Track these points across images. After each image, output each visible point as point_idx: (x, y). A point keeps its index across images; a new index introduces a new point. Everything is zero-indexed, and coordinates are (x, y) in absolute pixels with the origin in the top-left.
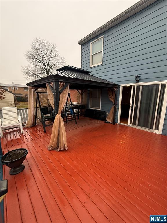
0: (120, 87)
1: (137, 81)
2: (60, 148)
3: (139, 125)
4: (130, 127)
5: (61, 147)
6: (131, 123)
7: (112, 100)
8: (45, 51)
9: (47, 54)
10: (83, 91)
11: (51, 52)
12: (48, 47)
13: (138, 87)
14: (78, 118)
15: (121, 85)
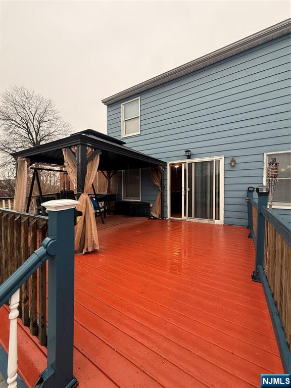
0: (167, 166)
1: (187, 156)
2: (87, 250)
3: (196, 216)
4: (185, 220)
5: (87, 247)
6: (185, 215)
7: (158, 184)
8: (33, 110)
9: (37, 116)
10: (112, 174)
11: (45, 112)
12: (38, 102)
13: (190, 165)
14: (105, 217)
15: (168, 163)
